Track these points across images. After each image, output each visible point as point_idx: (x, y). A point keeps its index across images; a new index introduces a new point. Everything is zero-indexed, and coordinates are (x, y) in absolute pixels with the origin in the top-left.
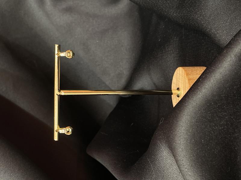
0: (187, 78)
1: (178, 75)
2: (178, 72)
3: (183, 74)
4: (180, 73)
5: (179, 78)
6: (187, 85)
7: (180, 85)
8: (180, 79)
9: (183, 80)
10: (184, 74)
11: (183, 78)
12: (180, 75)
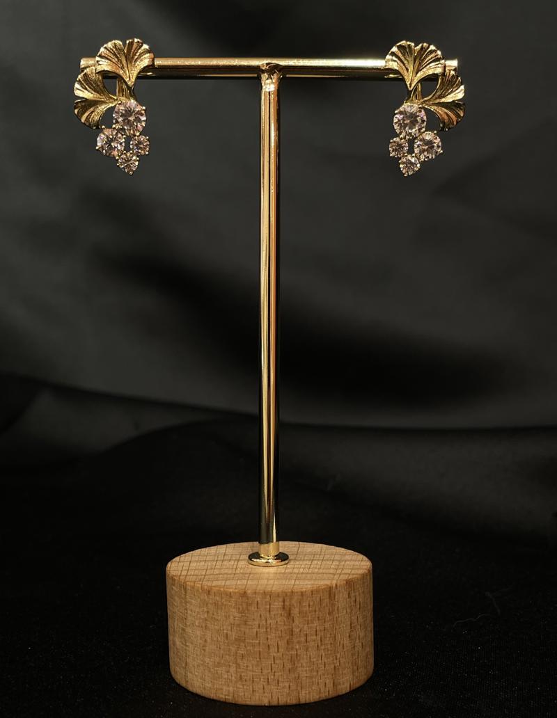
0: (334, 582)
1: (337, 557)
2: (347, 557)
3: (346, 571)
4: (346, 561)
5: (328, 560)
6: (307, 582)
7: (297, 563)
8: (324, 562)
9: (321, 571)
10: (349, 574)
11: (332, 571)
12: (340, 561)
